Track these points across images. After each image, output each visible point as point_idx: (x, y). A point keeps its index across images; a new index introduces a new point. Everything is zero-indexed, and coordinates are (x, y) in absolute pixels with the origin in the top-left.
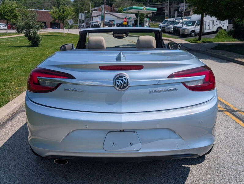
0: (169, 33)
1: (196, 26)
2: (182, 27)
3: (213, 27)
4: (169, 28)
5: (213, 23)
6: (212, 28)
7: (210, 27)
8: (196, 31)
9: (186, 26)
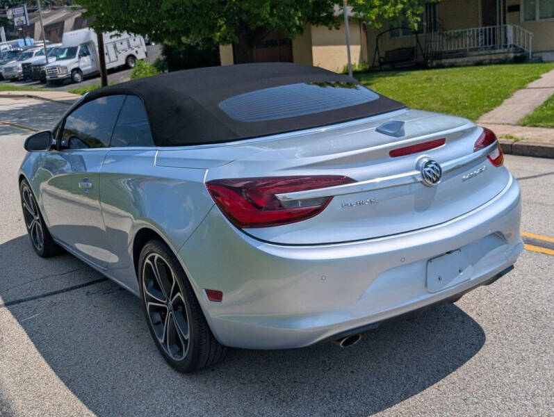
0: (14, 80)
1: (80, 57)
2: (47, 63)
3: (117, 57)
4: (10, 69)
5: (115, 47)
6: (116, 59)
7: (111, 57)
8: (82, 69)
9: (57, 60)
